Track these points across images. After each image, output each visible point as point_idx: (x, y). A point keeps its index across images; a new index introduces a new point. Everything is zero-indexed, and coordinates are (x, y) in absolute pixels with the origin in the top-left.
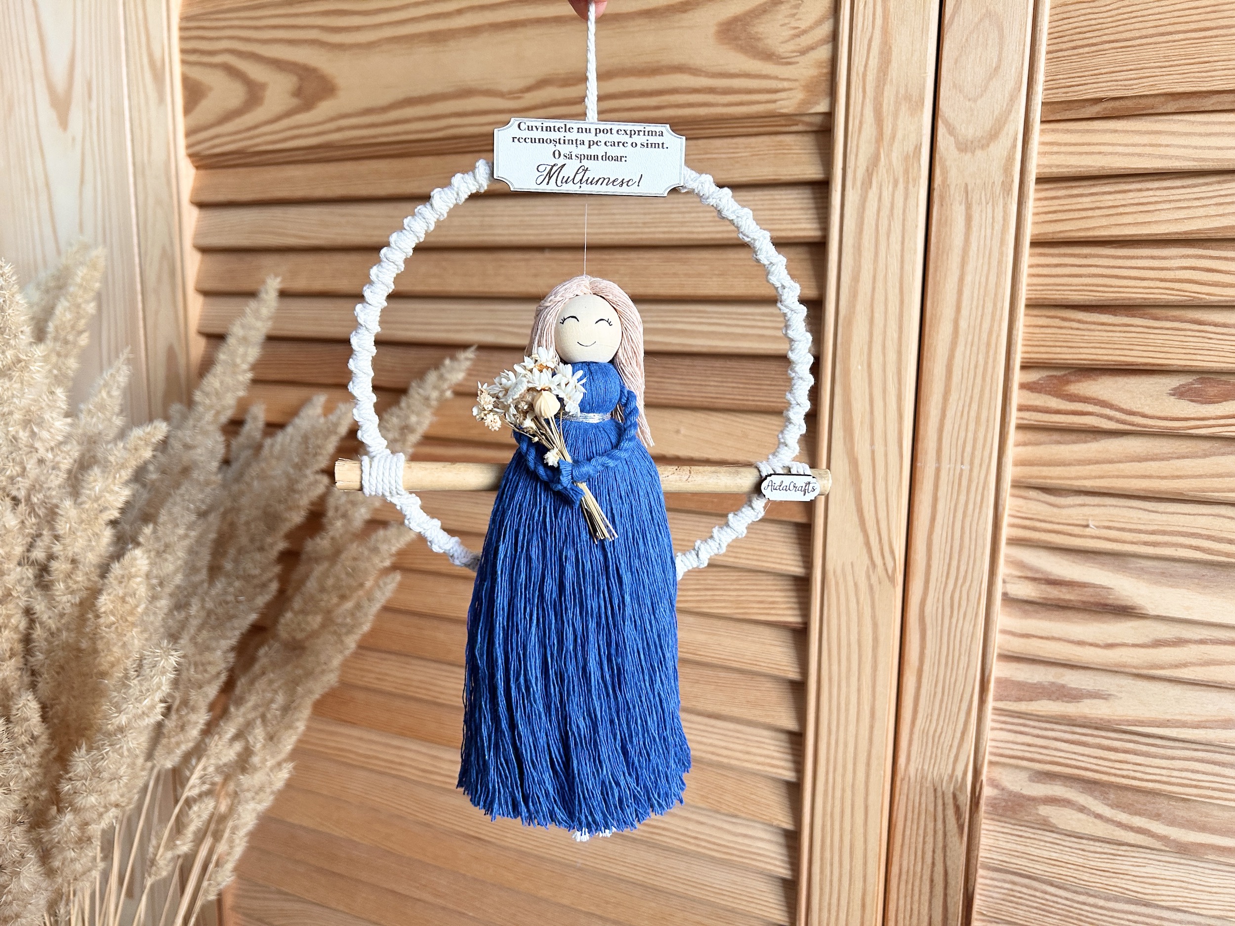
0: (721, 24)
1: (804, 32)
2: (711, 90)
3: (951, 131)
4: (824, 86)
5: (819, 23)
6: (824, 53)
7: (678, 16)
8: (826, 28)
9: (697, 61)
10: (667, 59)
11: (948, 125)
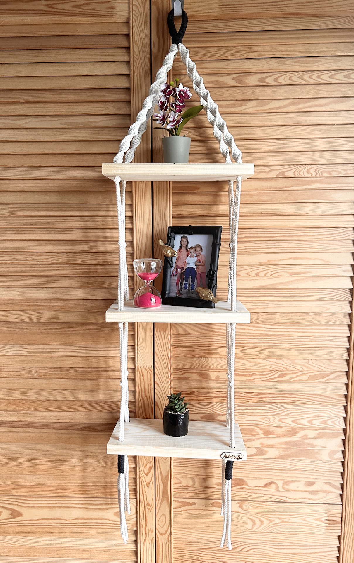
0: (115, 513)
1: (131, 516)
2: (113, 524)
3: (159, 532)
4: (135, 525)
5: (133, 515)
6: (135, 520)
7: (106, 510)
8: (135, 516)
9: (110, 518)
10: (104, 517)
11: (158, 530)
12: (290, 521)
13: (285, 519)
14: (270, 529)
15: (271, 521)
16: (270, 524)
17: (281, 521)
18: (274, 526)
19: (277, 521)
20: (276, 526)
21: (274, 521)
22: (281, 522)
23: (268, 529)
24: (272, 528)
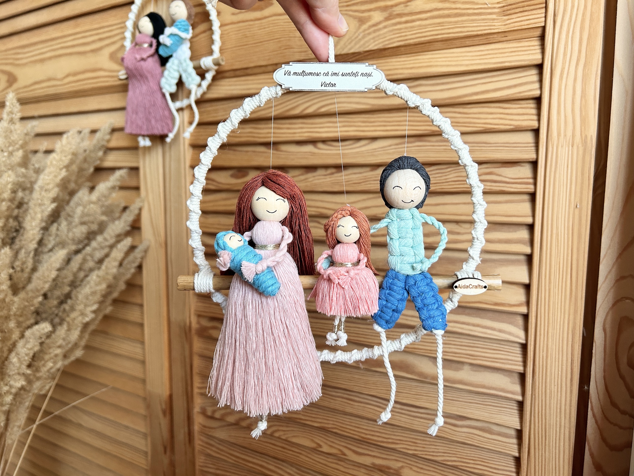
0: (110, 54)
9: (105, 67)
12: (407, 10)
13: (395, 9)
14: (362, 42)
15: (362, 21)
16: (361, 30)
17: (385, 14)
18: (369, 34)
19: (377, 17)
20: (375, 31)
21: (369, 18)
22: (387, 19)
23: (356, 44)
24: (366, 39)
